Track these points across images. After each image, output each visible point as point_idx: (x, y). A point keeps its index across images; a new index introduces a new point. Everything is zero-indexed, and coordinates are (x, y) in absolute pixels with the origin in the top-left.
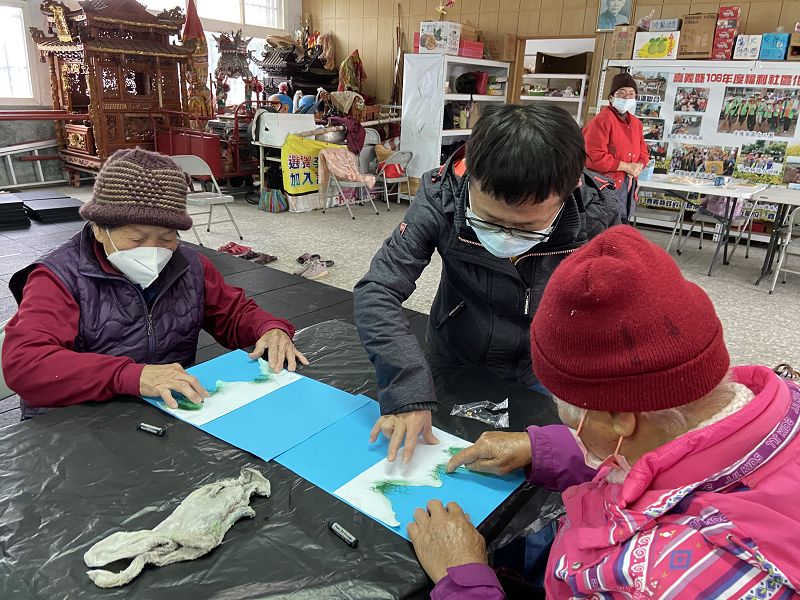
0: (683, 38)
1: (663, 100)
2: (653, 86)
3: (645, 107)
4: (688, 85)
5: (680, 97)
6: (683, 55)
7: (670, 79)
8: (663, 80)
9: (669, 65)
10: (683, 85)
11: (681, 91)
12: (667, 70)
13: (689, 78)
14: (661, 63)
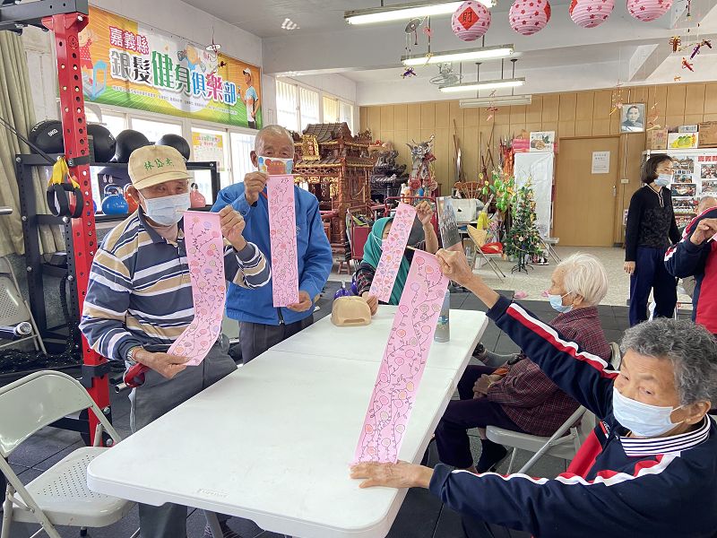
0: (700, 135)
1: (692, 172)
2: (684, 165)
3: (681, 177)
4: (708, 163)
5: (704, 170)
6: (701, 145)
7: (696, 160)
8: (692, 160)
9: (693, 152)
10: (704, 163)
11: (704, 166)
12: (692, 155)
13: (708, 158)
14: (689, 151)
